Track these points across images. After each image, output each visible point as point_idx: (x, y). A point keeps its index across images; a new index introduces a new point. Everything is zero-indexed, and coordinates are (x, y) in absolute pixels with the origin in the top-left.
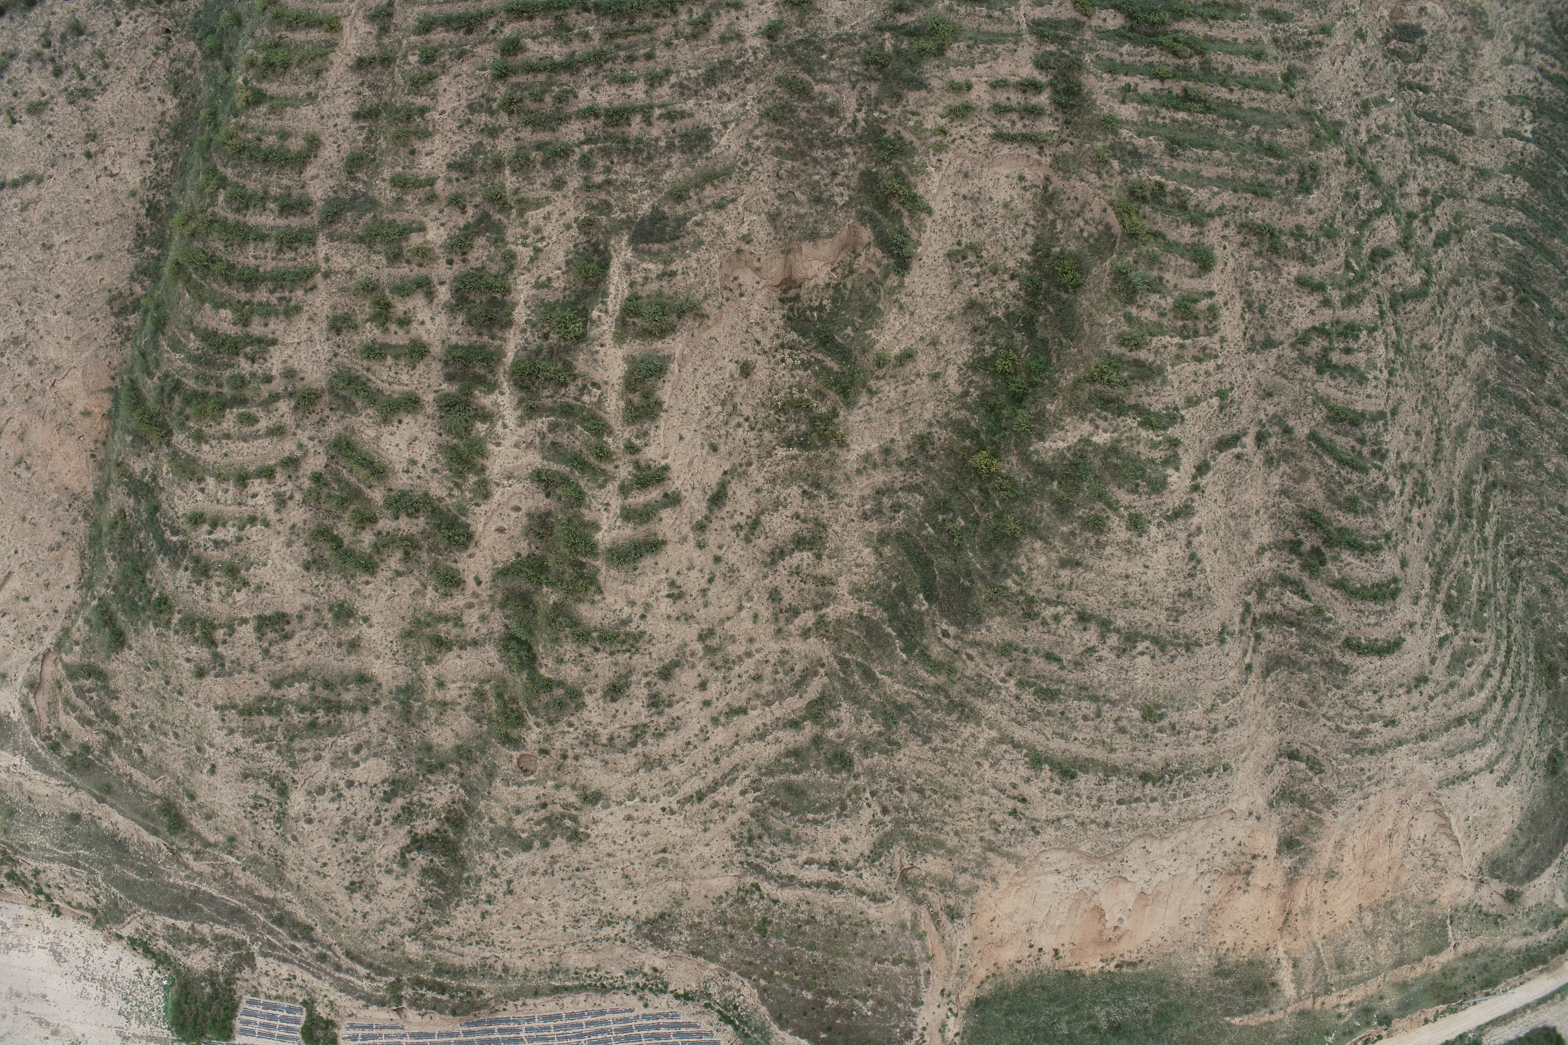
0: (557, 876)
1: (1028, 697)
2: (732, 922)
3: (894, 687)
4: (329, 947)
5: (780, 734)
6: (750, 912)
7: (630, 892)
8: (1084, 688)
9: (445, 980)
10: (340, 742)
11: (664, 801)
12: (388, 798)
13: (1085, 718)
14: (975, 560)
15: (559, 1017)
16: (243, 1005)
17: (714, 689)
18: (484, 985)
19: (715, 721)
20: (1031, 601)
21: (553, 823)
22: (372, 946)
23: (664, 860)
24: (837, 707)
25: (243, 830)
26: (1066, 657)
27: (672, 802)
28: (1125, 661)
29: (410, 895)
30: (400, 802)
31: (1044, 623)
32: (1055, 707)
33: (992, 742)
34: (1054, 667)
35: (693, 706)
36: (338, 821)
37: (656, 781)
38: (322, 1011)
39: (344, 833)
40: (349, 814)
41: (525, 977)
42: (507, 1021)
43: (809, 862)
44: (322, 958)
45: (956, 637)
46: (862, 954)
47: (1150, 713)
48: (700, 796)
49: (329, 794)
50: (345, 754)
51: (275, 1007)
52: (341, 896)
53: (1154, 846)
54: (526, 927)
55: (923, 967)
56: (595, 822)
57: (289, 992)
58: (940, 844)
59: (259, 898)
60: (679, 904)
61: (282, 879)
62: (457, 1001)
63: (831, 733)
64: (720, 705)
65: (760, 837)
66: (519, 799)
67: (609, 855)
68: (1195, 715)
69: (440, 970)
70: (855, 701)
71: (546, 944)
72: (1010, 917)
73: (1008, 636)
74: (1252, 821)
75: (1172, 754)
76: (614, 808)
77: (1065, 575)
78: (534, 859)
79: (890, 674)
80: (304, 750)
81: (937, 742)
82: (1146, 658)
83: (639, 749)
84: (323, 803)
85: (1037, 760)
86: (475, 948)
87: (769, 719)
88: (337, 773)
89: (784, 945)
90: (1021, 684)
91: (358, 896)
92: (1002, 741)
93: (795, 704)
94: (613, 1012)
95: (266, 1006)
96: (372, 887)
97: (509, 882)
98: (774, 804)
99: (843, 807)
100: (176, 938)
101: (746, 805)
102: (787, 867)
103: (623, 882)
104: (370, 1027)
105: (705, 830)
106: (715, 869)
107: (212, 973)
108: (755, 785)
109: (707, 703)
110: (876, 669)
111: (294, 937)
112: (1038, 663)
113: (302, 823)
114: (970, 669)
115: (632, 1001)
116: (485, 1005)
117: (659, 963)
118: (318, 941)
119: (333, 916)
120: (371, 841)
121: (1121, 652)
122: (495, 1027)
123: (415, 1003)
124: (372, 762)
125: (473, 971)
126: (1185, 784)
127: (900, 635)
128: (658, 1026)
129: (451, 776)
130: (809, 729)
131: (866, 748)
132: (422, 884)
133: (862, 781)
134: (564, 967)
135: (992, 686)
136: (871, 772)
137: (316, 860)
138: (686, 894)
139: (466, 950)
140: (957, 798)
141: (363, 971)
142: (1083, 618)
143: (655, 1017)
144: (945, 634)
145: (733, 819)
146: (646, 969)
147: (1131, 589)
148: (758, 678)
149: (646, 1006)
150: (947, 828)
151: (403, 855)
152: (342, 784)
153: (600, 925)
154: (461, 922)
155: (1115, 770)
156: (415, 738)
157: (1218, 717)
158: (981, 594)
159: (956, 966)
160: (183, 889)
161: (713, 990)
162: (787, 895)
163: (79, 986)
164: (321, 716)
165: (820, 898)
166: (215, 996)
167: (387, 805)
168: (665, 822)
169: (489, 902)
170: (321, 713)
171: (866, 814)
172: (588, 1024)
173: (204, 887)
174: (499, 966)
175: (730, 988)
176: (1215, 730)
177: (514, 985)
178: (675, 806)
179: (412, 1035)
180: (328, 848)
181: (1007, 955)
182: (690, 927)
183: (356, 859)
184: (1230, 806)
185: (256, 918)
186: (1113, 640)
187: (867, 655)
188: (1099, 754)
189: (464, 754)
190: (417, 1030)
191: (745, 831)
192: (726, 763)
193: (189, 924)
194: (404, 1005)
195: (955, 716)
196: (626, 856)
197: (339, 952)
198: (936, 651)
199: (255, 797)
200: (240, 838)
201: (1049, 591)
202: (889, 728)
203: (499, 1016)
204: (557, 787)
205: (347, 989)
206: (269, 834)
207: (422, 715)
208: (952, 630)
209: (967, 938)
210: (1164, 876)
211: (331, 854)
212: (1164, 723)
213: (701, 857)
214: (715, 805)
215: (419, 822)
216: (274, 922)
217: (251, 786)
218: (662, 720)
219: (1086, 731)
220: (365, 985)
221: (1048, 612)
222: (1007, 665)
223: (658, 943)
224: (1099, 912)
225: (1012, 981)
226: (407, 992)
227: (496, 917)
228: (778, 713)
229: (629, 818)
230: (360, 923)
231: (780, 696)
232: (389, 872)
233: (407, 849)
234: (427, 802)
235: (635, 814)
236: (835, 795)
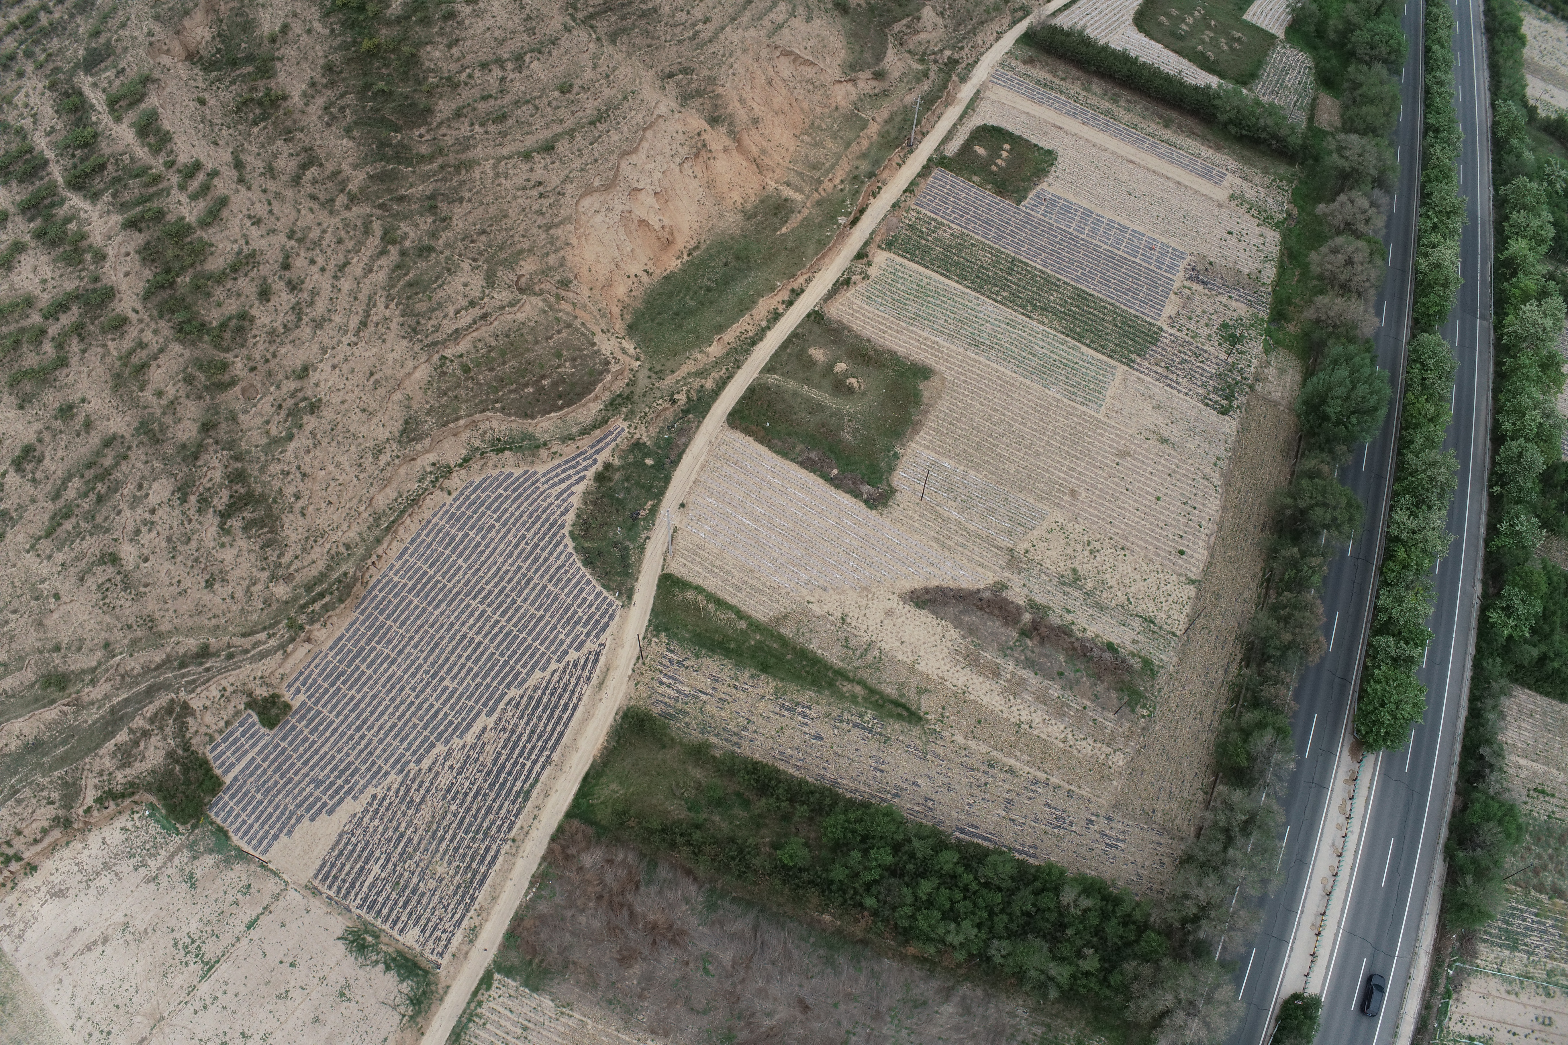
0: (324, 444)
1: (492, 128)
2: (449, 389)
3: (419, 190)
4: (229, 646)
5: (379, 263)
6: (453, 374)
7: (375, 420)
8: (517, 102)
9: (318, 589)
10: (125, 492)
11: (346, 341)
12: (184, 500)
13: (532, 116)
14: (404, 89)
15: (407, 549)
16: (210, 757)
17: (320, 260)
18: (344, 568)
19: (336, 277)
20: (449, 79)
21: (294, 413)
22: (255, 617)
23: (377, 382)
24: (399, 228)
25: (109, 629)
26: (494, 92)
27: (350, 337)
28: (526, 73)
29: (249, 551)
30: (193, 499)
31: (466, 84)
32: (510, 122)
33: (495, 167)
34: (491, 102)
35: (316, 276)
36: (164, 544)
37: (332, 333)
38: (262, 692)
39: (174, 548)
40: (167, 533)
41: (363, 540)
42: (379, 582)
43: (457, 312)
44: (230, 656)
45: (428, 131)
46: (537, 342)
47: (565, 89)
48: (364, 324)
49: (144, 529)
50: (135, 496)
51: (231, 734)
52: (207, 597)
53: (634, 158)
54: (334, 499)
55: (577, 323)
56: (317, 385)
57: (231, 710)
58: (522, 251)
59: (158, 667)
60: (409, 407)
61: (160, 635)
62: (336, 593)
63: (407, 244)
64: (331, 267)
65: (418, 323)
66: (262, 415)
67: (343, 402)
68: (589, 74)
69: (309, 588)
70: (405, 218)
71: (355, 501)
72: (597, 261)
73: (454, 106)
74: (677, 115)
75: (596, 103)
76: (320, 366)
77: (455, 51)
78: (300, 441)
79: (411, 186)
80: (107, 518)
81: (467, 195)
82: (536, 63)
83: (306, 319)
84: (146, 537)
85: (527, 156)
86: (317, 549)
87: (366, 260)
88: (139, 511)
89: (490, 375)
90: (482, 125)
91: (217, 586)
92: (499, 161)
93: (374, 242)
94: (434, 515)
95: (225, 740)
96: (221, 572)
97: (299, 468)
98: (409, 298)
99: (449, 270)
100: (125, 755)
101: (394, 312)
102: (449, 327)
103: (365, 416)
104: (301, 673)
105: (384, 341)
106: (410, 364)
107: (170, 755)
108: (390, 298)
109: (323, 270)
110: (402, 192)
111: (202, 664)
112: (482, 106)
113: (142, 565)
114: (450, 140)
115: (439, 496)
116: (355, 579)
117: (431, 457)
118: (218, 651)
119: (214, 622)
120: (195, 537)
121: (519, 69)
122: (376, 592)
123: (312, 621)
124: (155, 485)
125: (329, 568)
126: (617, 112)
127: (399, 163)
128: (468, 497)
129: (211, 449)
130: (393, 250)
131: (434, 235)
132: (250, 538)
133: (447, 253)
134: (380, 511)
135: (468, 139)
136: (447, 245)
137: (171, 584)
138: (409, 398)
139: (313, 556)
140: (506, 216)
141: (262, 636)
142: (484, 66)
143: (462, 494)
144: (421, 136)
145: (394, 326)
146: (429, 469)
147: (496, 34)
148: (340, 241)
149: (449, 493)
150: (516, 239)
151: (222, 529)
152: (147, 515)
153: (376, 458)
154: (293, 537)
155: (574, 130)
156: (169, 449)
157: (602, 69)
158: (422, 100)
159: (596, 313)
160: (103, 717)
161: (477, 443)
162: (464, 345)
163: (93, 891)
164: (101, 488)
165: (484, 331)
166: (186, 770)
167: (186, 506)
168: (357, 352)
169: (298, 497)
170: (99, 486)
171: (466, 265)
172: (427, 535)
173: (115, 701)
174: (342, 549)
175: (485, 432)
176: (608, 76)
177: (362, 550)
178: (354, 339)
179: (331, 649)
180: (172, 568)
181: (621, 290)
182: (428, 413)
183: (196, 560)
184: (656, 113)
185: (166, 679)
186: (510, 66)
187: (389, 190)
188: (557, 129)
189: (207, 427)
190: (330, 643)
191: (406, 327)
192: (363, 297)
193: (126, 730)
194: (307, 627)
195: (464, 172)
196: (353, 396)
197: (238, 641)
198: (424, 149)
199: (99, 587)
200: (112, 639)
201: (454, 67)
202: (435, 214)
203: (371, 584)
204: (278, 387)
205: (262, 656)
206: (129, 609)
207: (163, 429)
208: (423, 130)
209: (586, 293)
210: (657, 175)
211: (177, 571)
212: (576, 89)
213: (395, 361)
214: (377, 324)
215: (215, 501)
216: (180, 669)
217: (91, 582)
218: (305, 295)
219: (539, 123)
220: (272, 642)
221: (463, 77)
222: (467, 121)
223: (419, 439)
224: (643, 223)
225: (638, 304)
226: (302, 619)
227: (311, 508)
228: (368, 254)
229: (334, 367)
230: (234, 608)
231: (361, 243)
232: (223, 545)
233: (221, 526)
234: (210, 485)
235: (336, 361)
236: (439, 269)
